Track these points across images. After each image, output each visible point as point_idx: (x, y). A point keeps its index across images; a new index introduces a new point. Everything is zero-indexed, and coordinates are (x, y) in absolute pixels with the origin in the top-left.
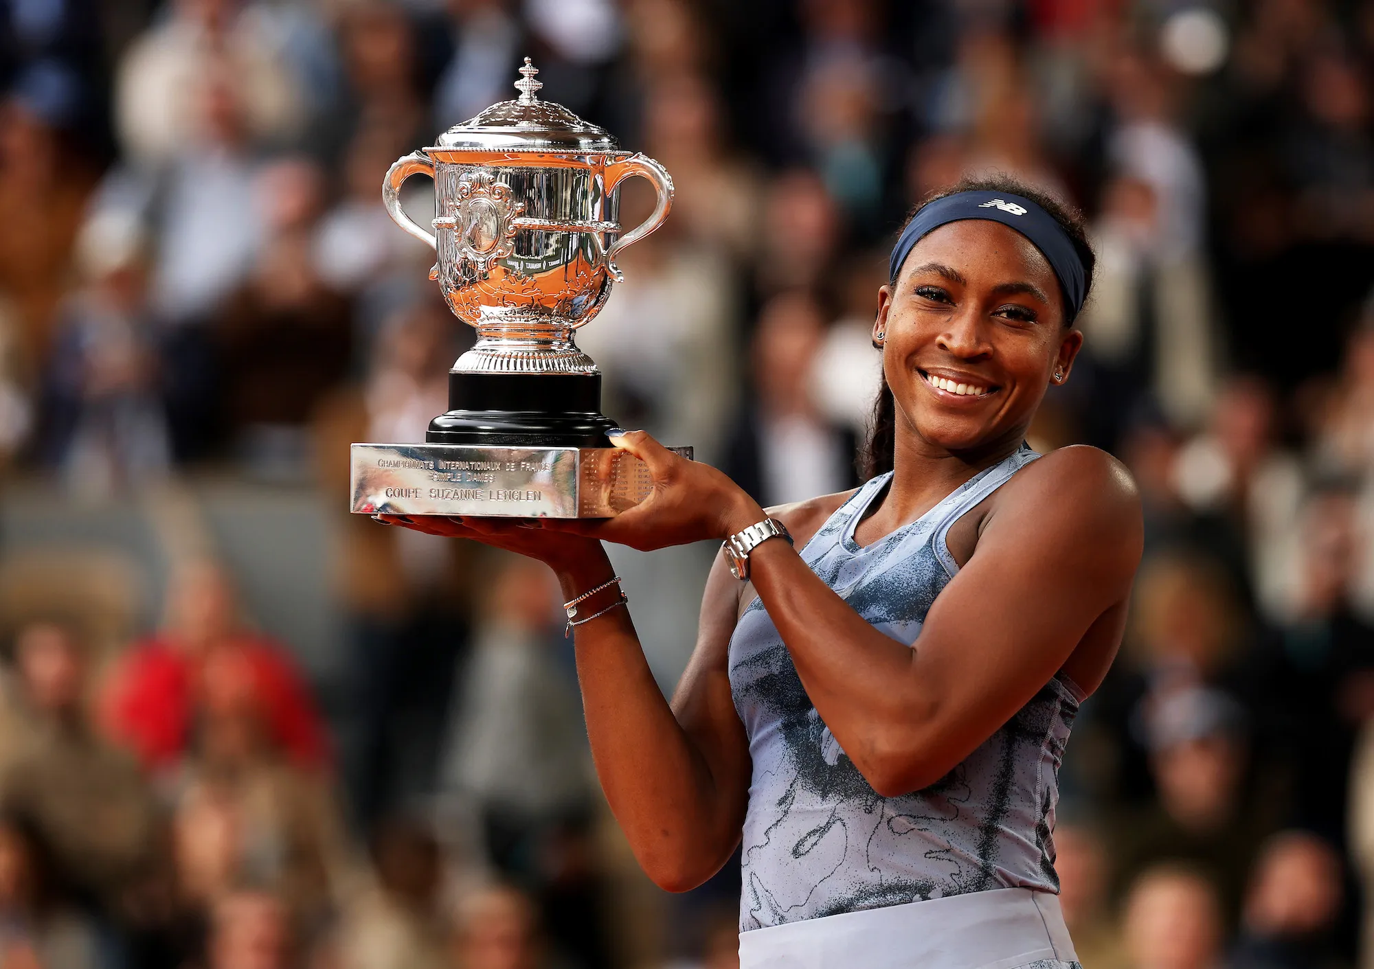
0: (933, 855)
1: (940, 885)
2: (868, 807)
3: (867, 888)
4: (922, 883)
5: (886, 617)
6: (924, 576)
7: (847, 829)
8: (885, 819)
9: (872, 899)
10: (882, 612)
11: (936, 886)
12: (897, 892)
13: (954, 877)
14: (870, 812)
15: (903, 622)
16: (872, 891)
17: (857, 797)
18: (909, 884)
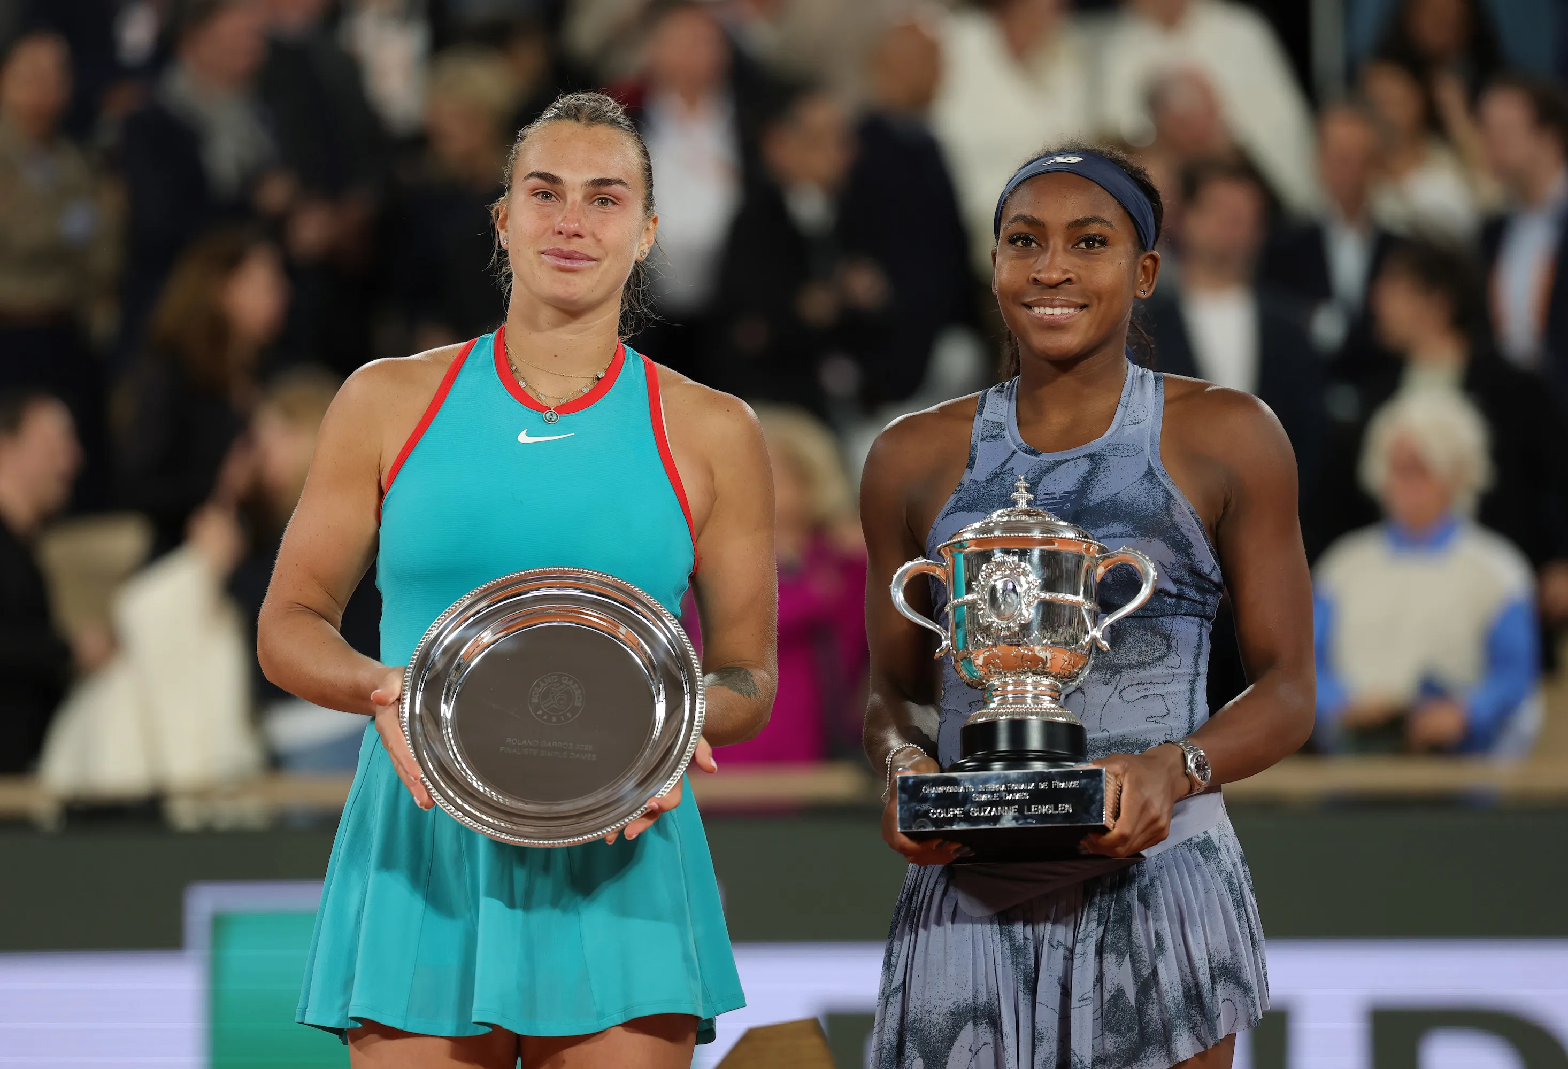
0: (1153, 719)
1: (1155, 743)
2: (1106, 680)
3: (1096, 743)
4: (1141, 741)
5: (1132, 533)
6: (1158, 501)
7: (1086, 696)
8: (1118, 691)
9: (1100, 752)
10: (1127, 529)
11: (1153, 744)
12: (1121, 748)
13: (1167, 736)
14: (1108, 684)
15: (1147, 539)
16: (1100, 745)
17: (1098, 671)
18: (1131, 741)
